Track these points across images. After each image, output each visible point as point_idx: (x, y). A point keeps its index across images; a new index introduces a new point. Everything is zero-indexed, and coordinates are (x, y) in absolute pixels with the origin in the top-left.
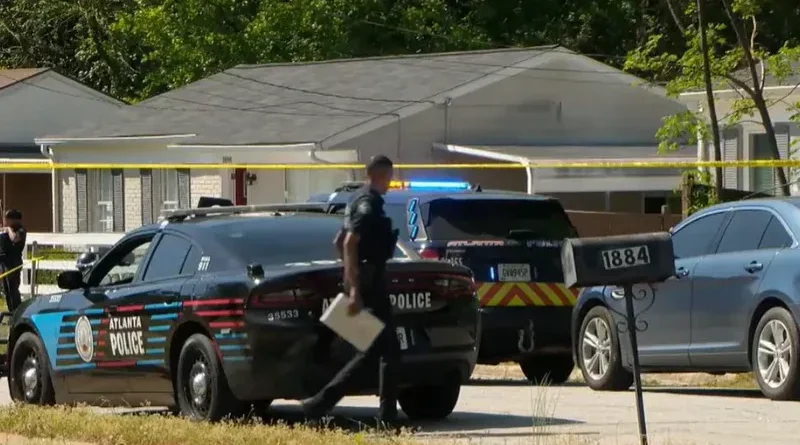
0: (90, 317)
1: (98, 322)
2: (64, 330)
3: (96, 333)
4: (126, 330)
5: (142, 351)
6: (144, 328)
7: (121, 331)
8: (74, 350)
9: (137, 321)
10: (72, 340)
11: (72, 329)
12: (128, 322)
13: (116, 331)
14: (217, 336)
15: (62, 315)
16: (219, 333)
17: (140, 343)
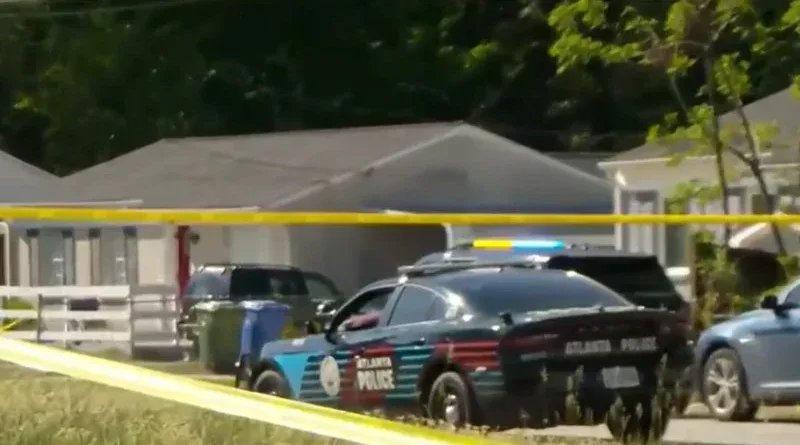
0: (337, 357)
1: (345, 361)
2: (308, 369)
3: (343, 371)
4: (374, 369)
5: (393, 387)
6: (395, 367)
7: (370, 369)
8: (319, 386)
9: (388, 361)
10: (317, 377)
11: (317, 368)
12: (378, 362)
13: (363, 370)
14: (472, 374)
15: (306, 356)
16: (474, 370)
17: (391, 380)
